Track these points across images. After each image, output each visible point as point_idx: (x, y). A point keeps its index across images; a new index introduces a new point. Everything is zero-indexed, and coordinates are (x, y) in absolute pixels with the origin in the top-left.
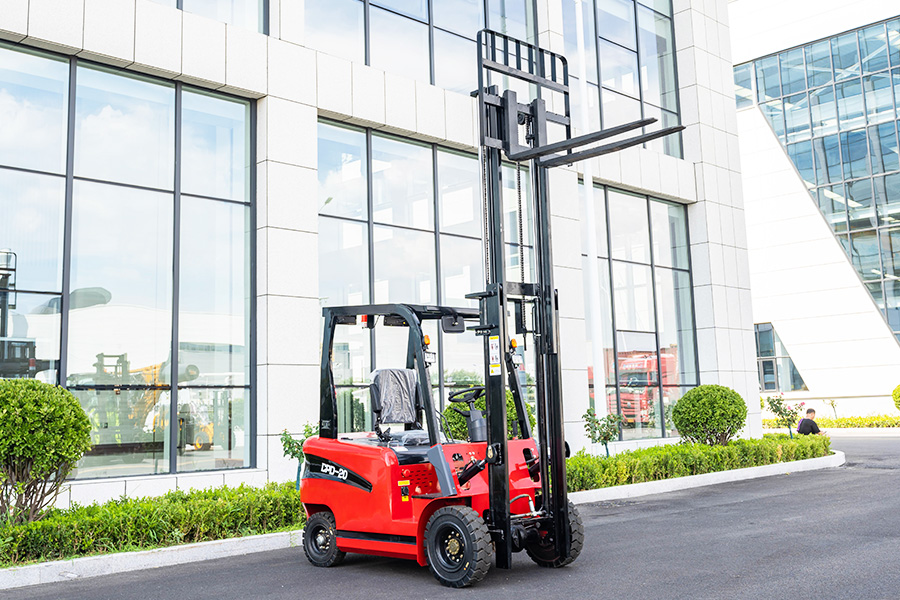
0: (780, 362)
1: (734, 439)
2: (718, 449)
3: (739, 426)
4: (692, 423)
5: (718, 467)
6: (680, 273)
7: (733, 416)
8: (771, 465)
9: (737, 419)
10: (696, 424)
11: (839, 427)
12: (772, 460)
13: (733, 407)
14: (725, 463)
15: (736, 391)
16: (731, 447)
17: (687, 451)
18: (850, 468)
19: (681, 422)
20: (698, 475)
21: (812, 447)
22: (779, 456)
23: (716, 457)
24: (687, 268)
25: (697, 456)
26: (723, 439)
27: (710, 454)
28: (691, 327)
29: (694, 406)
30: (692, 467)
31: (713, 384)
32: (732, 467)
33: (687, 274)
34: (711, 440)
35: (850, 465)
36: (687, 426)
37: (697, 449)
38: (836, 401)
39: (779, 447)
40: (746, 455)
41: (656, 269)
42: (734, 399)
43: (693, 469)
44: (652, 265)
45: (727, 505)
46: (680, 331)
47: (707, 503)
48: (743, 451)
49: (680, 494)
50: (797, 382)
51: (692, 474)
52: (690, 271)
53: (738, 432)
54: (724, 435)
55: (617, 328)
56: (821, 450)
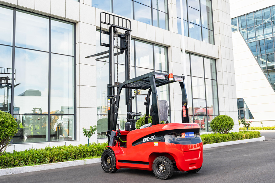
0: (245, 110)
1: (230, 132)
2: (225, 135)
3: (231, 128)
4: (216, 127)
5: (224, 141)
6: (213, 81)
7: (230, 125)
8: (242, 140)
9: (230, 126)
10: (218, 127)
11: (264, 130)
12: (242, 139)
13: (229, 122)
14: (227, 139)
15: (231, 117)
16: (229, 134)
17: (215, 135)
18: (266, 141)
19: (213, 127)
20: (218, 143)
21: (254, 135)
22: (244, 137)
23: (224, 137)
24: (216, 79)
25: (218, 137)
26: (226, 132)
27: (222, 137)
28: (217, 98)
29: (217, 122)
30: (216, 140)
31: (223, 115)
32: (229, 141)
33: (216, 81)
34: (223, 132)
35: (266, 140)
36: (215, 128)
37: (218, 135)
38: (263, 122)
39: (244, 135)
40: (233, 137)
41: (206, 79)
42: (230, 119)
43: (217, 141)
44: (204, 78)
45: (226, 152)
46: (213, 99)
47: (220, 151)
48: (233, 136)
49: (212, 149)
50: (251, 116)
51: (216, 143)
52: (216, 80)
53: (231, 130)
54: (227, 131)
55: (193, 98)
56: (257, 136)
